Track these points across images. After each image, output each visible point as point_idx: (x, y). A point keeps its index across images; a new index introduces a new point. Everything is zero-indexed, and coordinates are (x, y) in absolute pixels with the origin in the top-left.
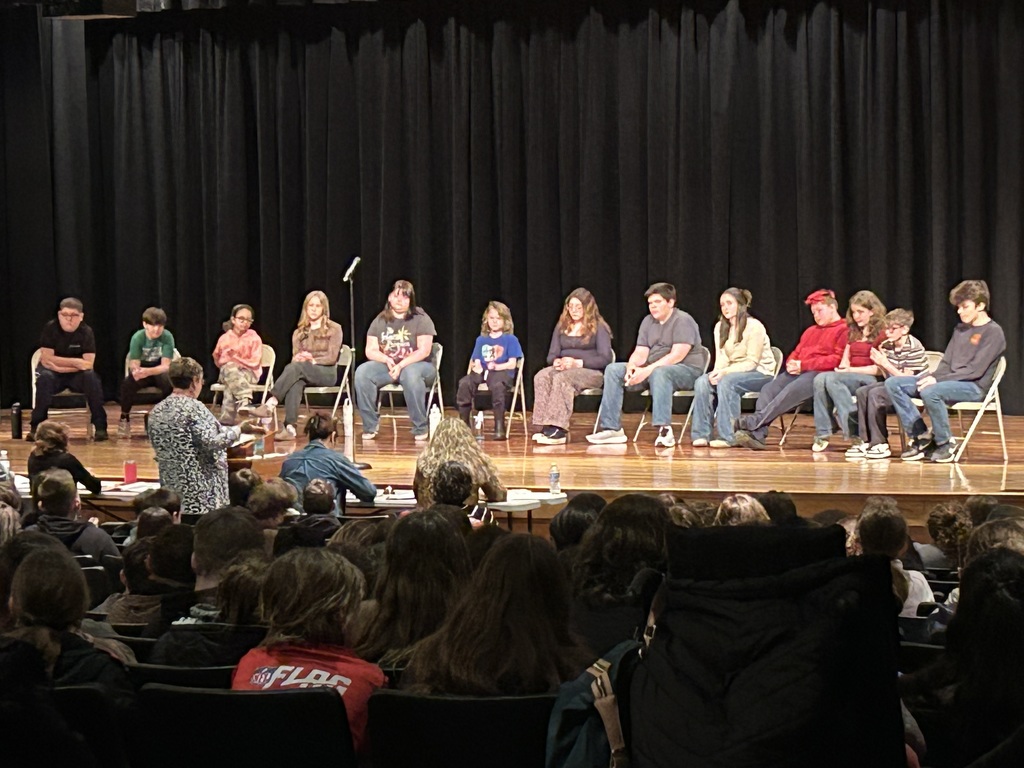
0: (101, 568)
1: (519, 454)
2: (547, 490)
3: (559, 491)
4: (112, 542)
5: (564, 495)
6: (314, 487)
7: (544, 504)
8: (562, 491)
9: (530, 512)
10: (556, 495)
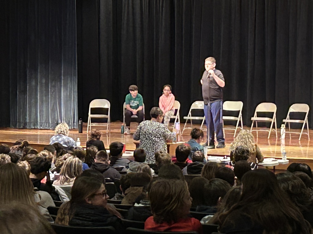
0: (113, 183)
1: (273, 144)
2: (281, 159)
3: (286, 159)
4: (119, 174)
5: (288, 161)
6: (197, 154)
7: (280, 164)
8: (287, 159)
9: (274, 167)
10: (284, 160)
